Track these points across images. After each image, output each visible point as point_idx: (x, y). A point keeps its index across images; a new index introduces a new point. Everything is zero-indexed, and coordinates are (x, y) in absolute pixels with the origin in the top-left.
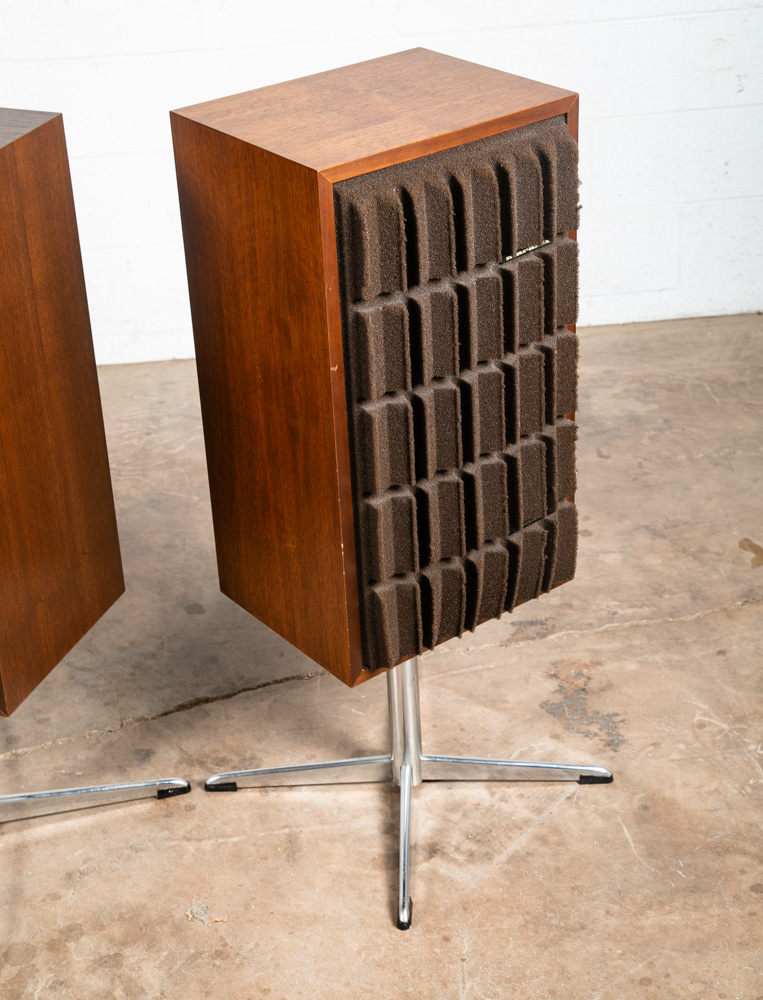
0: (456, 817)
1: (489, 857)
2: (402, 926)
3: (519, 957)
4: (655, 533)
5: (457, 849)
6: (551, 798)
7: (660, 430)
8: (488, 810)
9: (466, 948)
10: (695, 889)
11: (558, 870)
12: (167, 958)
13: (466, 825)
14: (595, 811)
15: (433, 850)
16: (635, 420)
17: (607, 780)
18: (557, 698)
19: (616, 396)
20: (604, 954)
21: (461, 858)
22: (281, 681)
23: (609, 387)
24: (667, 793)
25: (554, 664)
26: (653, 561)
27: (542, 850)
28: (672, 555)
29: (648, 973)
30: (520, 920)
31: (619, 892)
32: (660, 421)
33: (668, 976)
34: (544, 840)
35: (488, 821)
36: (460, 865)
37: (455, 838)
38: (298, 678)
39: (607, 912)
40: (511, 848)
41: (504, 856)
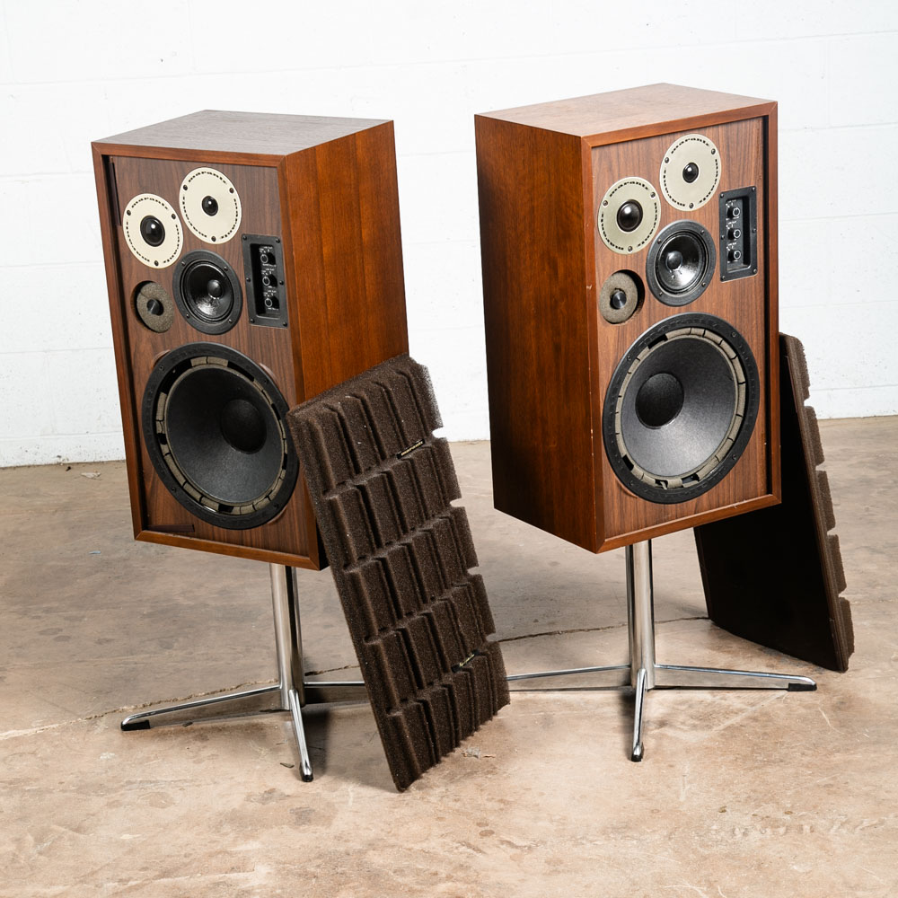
0: (683, 707)
1: (710, 727)
2: (635, 759)
3: (729, 774)
4: (873, 550)
5: (683, 723)
6: (764, 699)
7: (890, 488)
8: (709, 704)
9: (687, 770)
10: (877, 742)
11: (765, 734)
12: (449, 774)
13: (692, 711)
14: (800, 705)
15: (662, 724)
16: (868, 482)
17: (811, 688)
19: (851, 466)
20: (797, 773)
21: (685, 728)
22: (536, 635)
23: (844, 460)
24: (862, 695)
26: (872, 568)
27: (752, 724)
28: (888, 564)
29: (831, 782)
30: (732, 757)
31: (814, 744)
32: (891, 482)
33: (847, 783)
34: (755, 719)
35: (709, 709)
36: (685, 731)
37: (682, 718)
38: (550, 634)
39: (803, 754)
40: (728, 723)
41: (722, 727)
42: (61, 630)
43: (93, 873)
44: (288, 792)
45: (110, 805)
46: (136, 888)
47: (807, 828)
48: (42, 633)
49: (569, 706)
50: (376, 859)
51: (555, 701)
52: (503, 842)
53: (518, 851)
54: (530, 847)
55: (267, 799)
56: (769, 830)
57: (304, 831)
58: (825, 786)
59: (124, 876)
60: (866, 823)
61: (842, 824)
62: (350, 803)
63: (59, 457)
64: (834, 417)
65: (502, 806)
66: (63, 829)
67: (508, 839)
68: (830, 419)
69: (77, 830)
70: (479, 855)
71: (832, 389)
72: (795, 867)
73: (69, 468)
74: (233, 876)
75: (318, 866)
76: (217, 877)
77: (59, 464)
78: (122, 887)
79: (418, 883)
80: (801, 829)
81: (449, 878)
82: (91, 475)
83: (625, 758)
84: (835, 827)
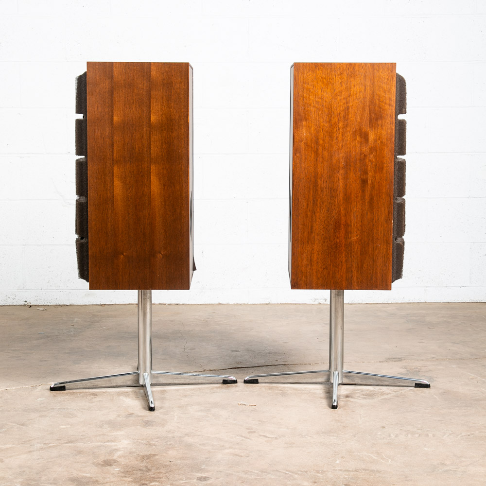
0: (359, 391)
1: (373, 398)
2: (334, 407)
3: (386, 415)
4: (454, 343)
5: (358, 397)
6: (402, 390)
7: (459, 324)
9: (362, 413)
10: (465, 406)
11: (404, 402)
13: (363, 393)
15: (347, 396)
16: (447, 322)
17: (428, 386)
18: (406, 372)
19: (438, 317)
20: (423, 416)
22: (277, 365)
24: (455, 390)
25: (405, 366)
26: (453, 348)
27: (396, 398)
28: (462, 347)
29: (443, 419)
30: (386, 409)
31: (431, 406)
32: (460, 322)
33: (451, 420)
34: (398, 397)
35: (372, 392)
36: (360, 399)
37: (357, 395)
38: (284, 365)
39: (425, 409)
40: (383, 397)
41: (380, 398)
42: (20, 357)
43: (29, 441)
44: (141, 415)
45: (41, 416)
46: (53, 447)
47: (431, 435)
48: (9, 358)
49: (296, 389)
50: (189, 440)
51: (288, 387)
52: (261, 436)
53: (270, 439)
54: (276, 438)
55: (129, 417)
56: (409, 435)
57: (150, 428)
58: (439, 421)
59: (47, 442)
60: (463, 434)
61: (450, 434)
62: (175, 420)
63: (26, 301)
64: (427, 302)
65: (260, 423)
66: (14, 424)
67: (264, 435)
68: (425, 303)
69: (23, 425)
70: (248, 440)
71: (427, 287)
72: (426, 449)
73: (31, 306)
74: (108, 443)
75: (157, 441)
76: (99, 444)
77: (25, 305)
78: (45, 446)
79: (212, 449)
80: (427, 435)
81: (230, 448)
82: (42, 309)
83: (328, 408)
84: (446, 435)
